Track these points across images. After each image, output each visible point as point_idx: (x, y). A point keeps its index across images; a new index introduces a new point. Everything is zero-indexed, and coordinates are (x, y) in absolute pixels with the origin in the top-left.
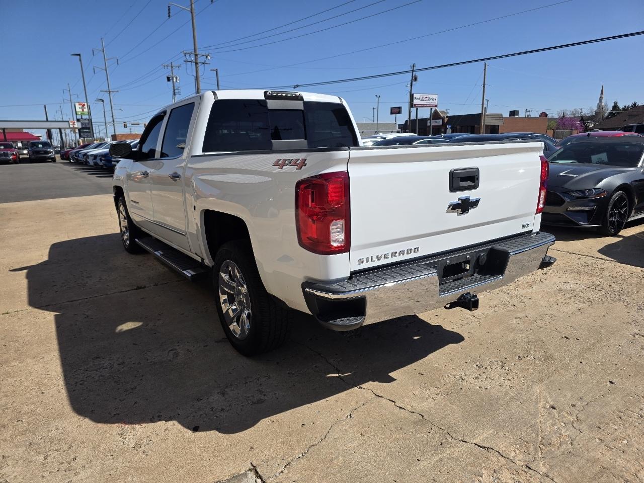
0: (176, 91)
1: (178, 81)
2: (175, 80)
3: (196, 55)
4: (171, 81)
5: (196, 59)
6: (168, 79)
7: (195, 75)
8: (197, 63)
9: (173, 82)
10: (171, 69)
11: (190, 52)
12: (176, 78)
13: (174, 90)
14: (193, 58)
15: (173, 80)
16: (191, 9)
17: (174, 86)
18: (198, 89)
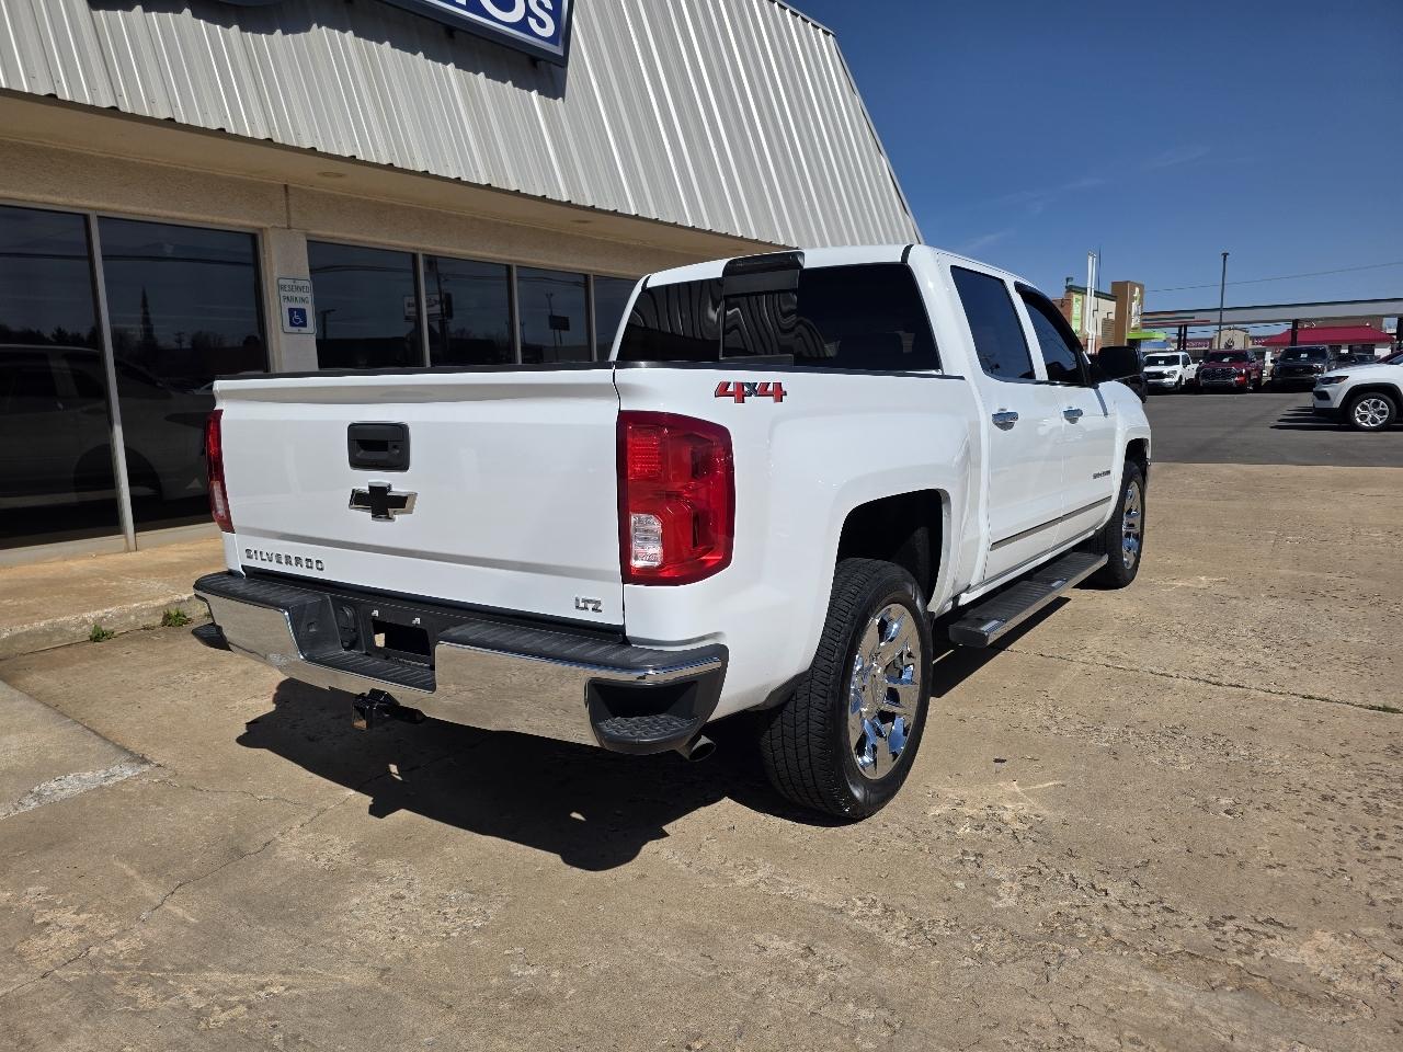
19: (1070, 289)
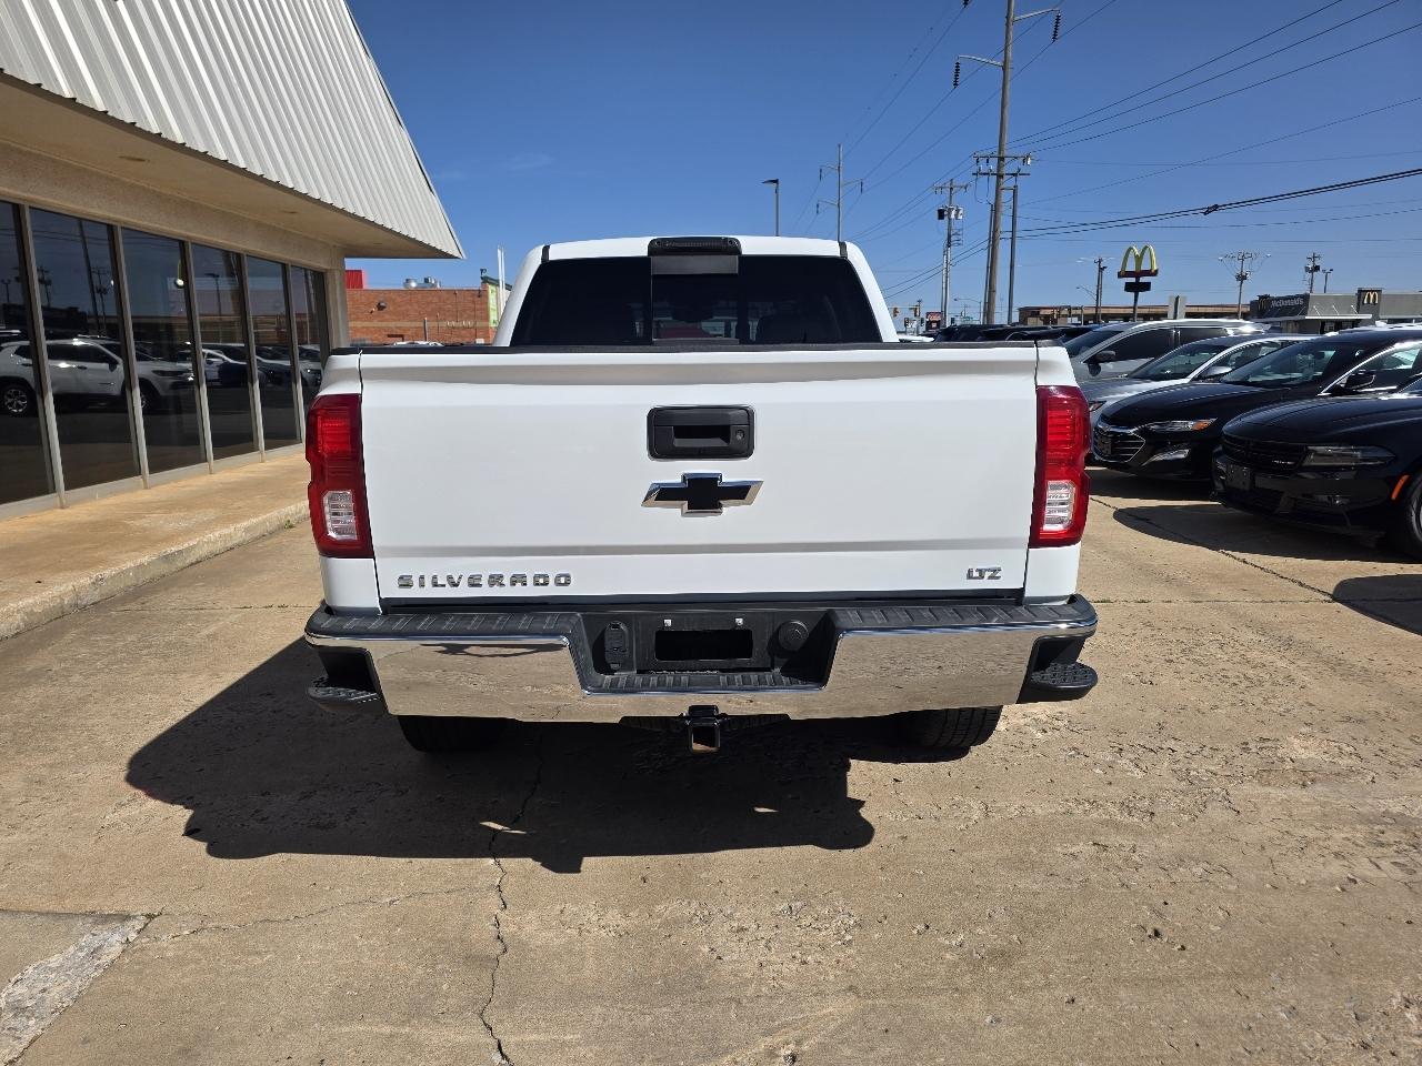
0: (953, 238)
1: (960, 217)
2: (953, 216)
3: (1001, 159)
4: (946, 218)
5: (999, 167)
6: (941, 215)
7: (993, 202)
8: (1000, 176)
9: (950, 219)
10: (948, 196)
11: (988, 153)
12: (958, 211)
13: (949, 237)
14: (993, 167)
15: (949, 214)
16: (1005, 62)
17: (949, 229)
18: (995, 231)
19: (486, 280)
